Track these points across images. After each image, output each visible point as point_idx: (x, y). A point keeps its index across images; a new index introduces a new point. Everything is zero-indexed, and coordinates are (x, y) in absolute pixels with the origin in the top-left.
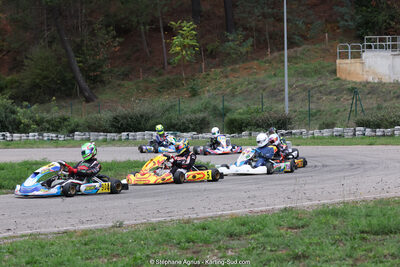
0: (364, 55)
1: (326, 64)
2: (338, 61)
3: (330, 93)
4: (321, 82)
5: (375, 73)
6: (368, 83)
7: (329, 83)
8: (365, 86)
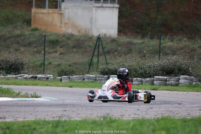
0: (63, 5)
1: (18, 12)
2: (34, 10)
3: (30, 44)
4: (18, 32)
5: (74, 26)
6: (72, 35)
7: (27, 33)
8: (68, 39)
